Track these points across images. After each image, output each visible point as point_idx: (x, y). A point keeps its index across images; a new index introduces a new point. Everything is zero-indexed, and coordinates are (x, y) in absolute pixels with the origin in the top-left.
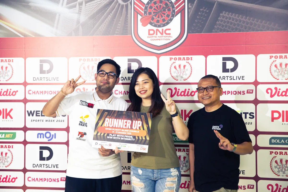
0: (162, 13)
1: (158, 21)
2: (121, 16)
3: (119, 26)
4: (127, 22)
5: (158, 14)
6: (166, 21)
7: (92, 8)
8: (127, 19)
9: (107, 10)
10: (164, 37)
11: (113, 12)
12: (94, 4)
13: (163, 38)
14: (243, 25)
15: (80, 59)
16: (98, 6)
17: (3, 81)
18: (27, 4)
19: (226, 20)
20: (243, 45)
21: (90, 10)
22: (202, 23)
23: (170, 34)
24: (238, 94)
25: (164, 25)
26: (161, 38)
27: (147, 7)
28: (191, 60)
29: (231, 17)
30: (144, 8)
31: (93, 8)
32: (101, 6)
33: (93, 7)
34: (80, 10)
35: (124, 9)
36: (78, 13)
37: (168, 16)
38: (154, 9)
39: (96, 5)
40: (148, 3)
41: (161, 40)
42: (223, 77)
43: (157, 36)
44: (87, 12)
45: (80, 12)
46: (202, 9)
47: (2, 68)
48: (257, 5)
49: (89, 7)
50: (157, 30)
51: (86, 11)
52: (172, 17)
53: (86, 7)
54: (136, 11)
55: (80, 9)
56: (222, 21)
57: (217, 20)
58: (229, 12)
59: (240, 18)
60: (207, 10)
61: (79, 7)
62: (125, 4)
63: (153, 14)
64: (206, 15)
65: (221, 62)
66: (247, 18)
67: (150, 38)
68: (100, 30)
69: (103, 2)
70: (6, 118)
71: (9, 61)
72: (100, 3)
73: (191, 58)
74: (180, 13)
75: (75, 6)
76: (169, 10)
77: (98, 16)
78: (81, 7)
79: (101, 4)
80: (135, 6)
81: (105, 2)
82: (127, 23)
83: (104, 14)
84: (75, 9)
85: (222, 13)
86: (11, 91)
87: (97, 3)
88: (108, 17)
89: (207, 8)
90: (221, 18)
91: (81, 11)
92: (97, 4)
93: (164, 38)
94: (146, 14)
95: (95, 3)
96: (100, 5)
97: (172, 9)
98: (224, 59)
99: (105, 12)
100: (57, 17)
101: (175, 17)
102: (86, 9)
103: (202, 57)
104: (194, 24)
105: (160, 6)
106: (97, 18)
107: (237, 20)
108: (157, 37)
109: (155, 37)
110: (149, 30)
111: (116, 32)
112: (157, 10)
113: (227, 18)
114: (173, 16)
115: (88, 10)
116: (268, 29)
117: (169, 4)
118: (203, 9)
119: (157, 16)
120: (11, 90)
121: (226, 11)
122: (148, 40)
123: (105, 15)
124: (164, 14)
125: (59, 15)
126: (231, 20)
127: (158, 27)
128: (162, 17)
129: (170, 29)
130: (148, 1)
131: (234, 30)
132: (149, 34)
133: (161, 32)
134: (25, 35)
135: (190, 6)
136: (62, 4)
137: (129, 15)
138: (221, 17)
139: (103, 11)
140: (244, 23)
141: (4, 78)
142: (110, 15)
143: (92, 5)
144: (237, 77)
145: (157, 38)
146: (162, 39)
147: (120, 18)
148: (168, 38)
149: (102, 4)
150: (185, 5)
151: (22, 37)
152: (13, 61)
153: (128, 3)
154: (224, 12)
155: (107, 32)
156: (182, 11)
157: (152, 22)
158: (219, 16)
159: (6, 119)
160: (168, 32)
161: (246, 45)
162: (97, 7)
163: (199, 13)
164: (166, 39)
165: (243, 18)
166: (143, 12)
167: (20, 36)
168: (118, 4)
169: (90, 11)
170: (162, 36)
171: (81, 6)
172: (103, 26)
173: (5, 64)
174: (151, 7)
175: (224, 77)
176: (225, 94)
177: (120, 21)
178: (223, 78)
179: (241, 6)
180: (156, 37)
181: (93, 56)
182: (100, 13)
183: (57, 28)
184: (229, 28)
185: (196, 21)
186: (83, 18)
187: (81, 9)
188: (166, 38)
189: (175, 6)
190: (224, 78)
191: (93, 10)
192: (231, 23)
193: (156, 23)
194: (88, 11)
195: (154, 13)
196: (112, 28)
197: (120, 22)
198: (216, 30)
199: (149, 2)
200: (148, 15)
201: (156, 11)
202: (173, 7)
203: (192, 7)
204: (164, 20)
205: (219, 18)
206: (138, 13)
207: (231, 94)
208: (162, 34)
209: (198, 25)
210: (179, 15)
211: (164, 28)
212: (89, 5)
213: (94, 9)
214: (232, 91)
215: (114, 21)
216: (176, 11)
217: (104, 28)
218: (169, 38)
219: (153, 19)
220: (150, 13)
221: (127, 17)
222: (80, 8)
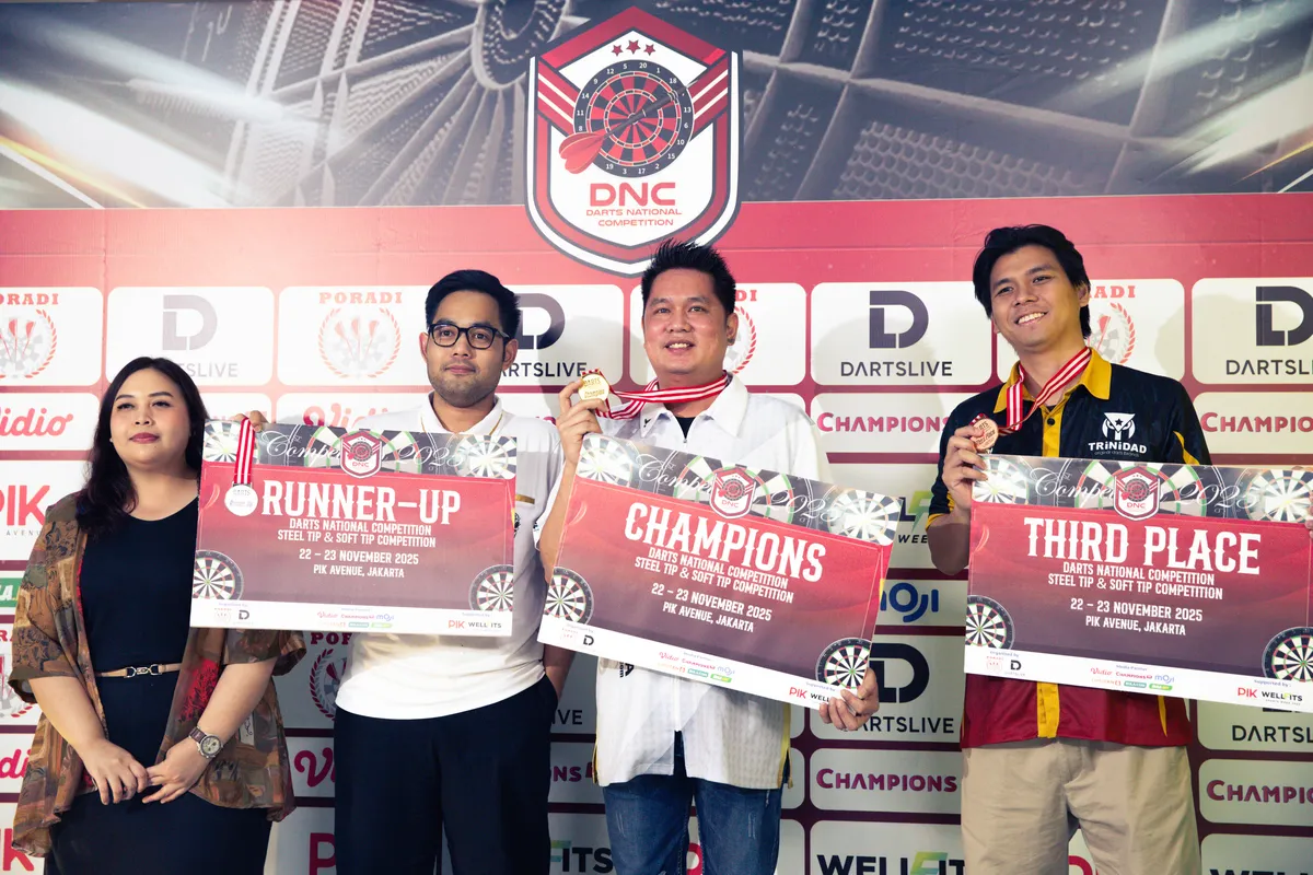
0: (644, 124)
1: (627, 155)
2: (488, 134)
3: (478, 170)
4: (511, 155)
5: (629, 128)
6: (659, 155)
7: (376, 101)
8: (511, 145)
9: (431, 110)
10: (651, 212)
11: (454, 119)
12: (385, 87)
13: (647, 217)
14: (947, 171)
15: (321, 294)
16: (397, 93)
17: (15, 376)
18: (119, 84)
19: (882, 154)
20: (947, 246)
21: (367, 109)
22: (795, 161)
23: (672, 202)
24: (928, 430)
25: (650, 170)
26: (638, 217)
27: (587, 100)
28: (753, 299)
29: (902, 142)
30: (574, 104)
31: (379, 103)
32: (410, 95)
33: (380, 99)
34: (328, 110)
35: (499, 107)
36: (320, 120)
37: (666, 134)
38: (614, 109)
39: (389, 90)
40: (590, 87)
41: (638, 223)
42: (872, 364)
43: (624, 208)
44: (355, 116)
45: (327, 117)
46: (794, 111)
47: (12, 325)
48: (995, 102)
49: (365, 96)
50: (624, 187)
51: (352, 114)
52: (679, 138)
53: (352, 96)
54: (543, 115)
55: (329, 105)
56: (867, 156)
57: (849, 153)
58: (895, 124)
59: (933, 146)
60: (813, 115)
61: (325, 96)
62: (501, 87)
63: (607, 127)
64: (807, 134)
65: (865, 308)
66: (959, 146)
67: (596, 216)
68: (403, 183)
69: (416, 79)
70: (22, 522)
71: (43, 300)
72: (406, 85)
73: (754, 292)
74: (711, 126)
75: (307, 94)
76: (670, 113)
77: (397, 130)
78: (333, 99)
79: (410, 85)
80: (540, 95)
81: (425, 79)
82: (508, 160)
83: (421, 123)
84: (309, 106)
85: (868, 130)
86: (44, 415)
87: (394, 84)
88: (437, 138)
89: (811, 110)
90: (866, 146)
91: (330, 114)
92: (393, 88)
93: (652, 217)
94: (581, 128)
95: (387, 83)
96: (406, 89)
97: (683, 110)
98: (876, 297)
99: (426, 119)
100: (238, 133)
101: (692, 138)
102: (351, 104)
103: (794, 291)
104: (764, 168)
105: (637, 97)
106: (392, 140)
107: (921, 156)
108: (624, 212)
109: (615, 213)
110: (594, 188)
111: (467, 194)
112: (622, 113)
113: (885, 147)
114: (686, 135)
115: (359, 109)
116: (1036, 189)
117: (670, 90)
118: (797, 112)
119: (626, 132)
120: (44, 411)
121: (883, 121)
122: (591, 226)
123: (424, 126)
124: (652, 128)
125: (246, 127)
126: (901, 155)
127: (629, 175)
128: (643, 137)
129: (672, 185)
130: (592, 81)
131: (913, 191)
132: (594, 202)
133: (641, 196)
134: (106, 201)
135: (748, 101)
136: (260, 86)
137: (517, 131)
138: (862, 144)
139: (416, 115)
140: (949, 167)
141: (19, 366)
142: (446, 129)
143: (373, 90)
144: (926, 366)
145: (625, 217)
146: (641, 221)
147: (483, 141)
148: (664, 217)
149: (414, 87)
150: (729, 96)
151: (97, 206)
152: (58, 298)
153: (513, 87)
154: (875, 124)
155: (430, 192)
156: (719, 117)
157: (605, 155)
158: (856, 138)
159: (22, 527)
160: (663, 194)
161: (956, 246)
162: (392, 96)
163: (784, 127)
164: (657, 223)
165: (947, 147)
166: (572, 121)
167: (86, 205)
168: (474, 87)
169: (366, 113)
170: (640, 207)
171: (330, 95)
172: (417, 171)
173: (24, 313)
174: (601, 103)
175: (875, 367)
176: (881, 430)
177: (482, 151)
178: (872, 370)
179: (938, 102)
180: (619, 213)
181: (377, 283)
182: (407, 122)
183: (235, 175)
184: (895, 183)
185: (771, 155)
186: (338, 140)
187: (332, 106)
188: (657, 217)
189: (693, 100)
190: (877, 370)
191: (379, 111)
192: (903, 166)
193: (619, 162)
194: (359, 115)
195: (612, 122)
196: (452, 179)
197: (481, 156)
198: (845, 188)
199: (596, 81)
200: (589, 130)
201: (622, 117)
202: (685, 102)
203: (758, 102)
204: (650, 151)
205: (857, 147)
206: (550, 123)
207: (904, 430)
208: (643, 201)
209: (780, 169)
210: (708, 132)
211: (652, 180)
212: (364, 89)
213: (383, 107)
214: (904, 419)
215: (459, 150)
216: (695, 117)
217: (418, 177)
218: (670, 217)
219: (608, 145)
220: (597, 124)
221: (511, 137)
222: (329, 102)
